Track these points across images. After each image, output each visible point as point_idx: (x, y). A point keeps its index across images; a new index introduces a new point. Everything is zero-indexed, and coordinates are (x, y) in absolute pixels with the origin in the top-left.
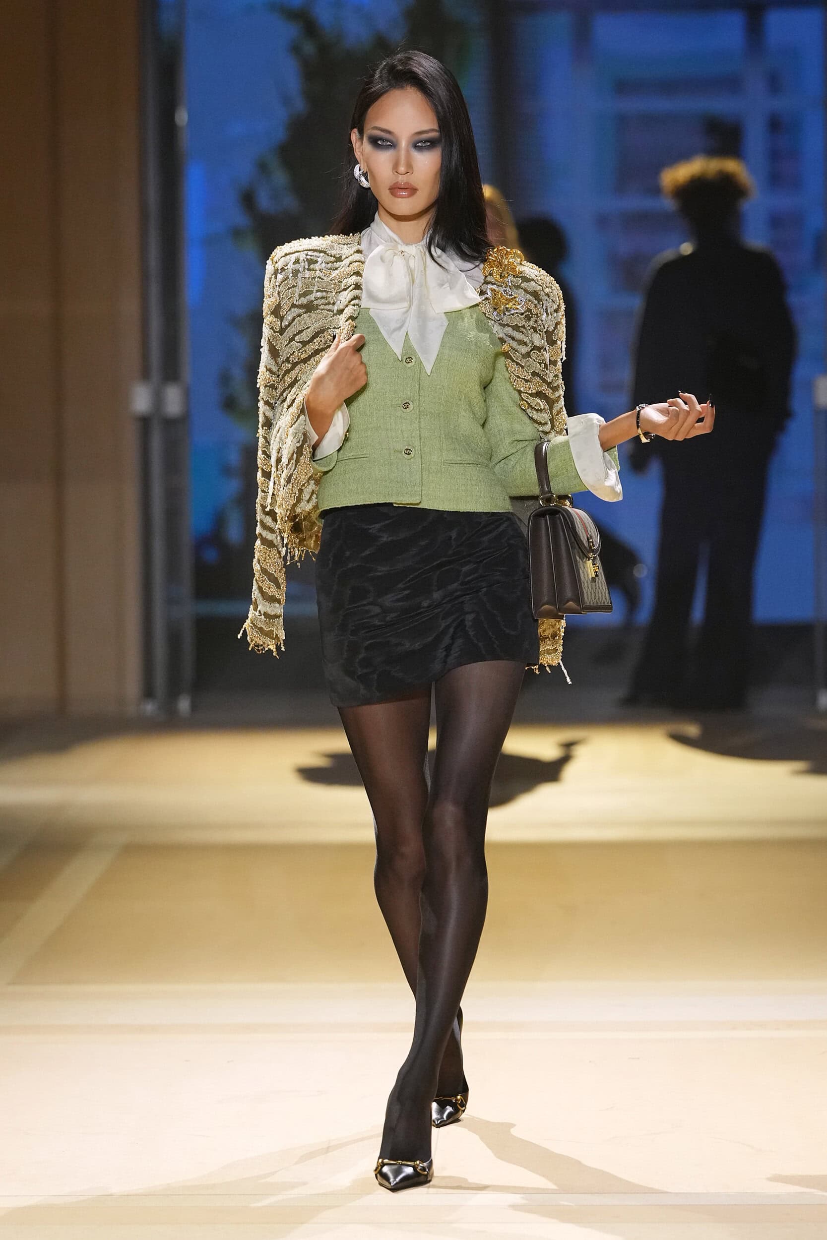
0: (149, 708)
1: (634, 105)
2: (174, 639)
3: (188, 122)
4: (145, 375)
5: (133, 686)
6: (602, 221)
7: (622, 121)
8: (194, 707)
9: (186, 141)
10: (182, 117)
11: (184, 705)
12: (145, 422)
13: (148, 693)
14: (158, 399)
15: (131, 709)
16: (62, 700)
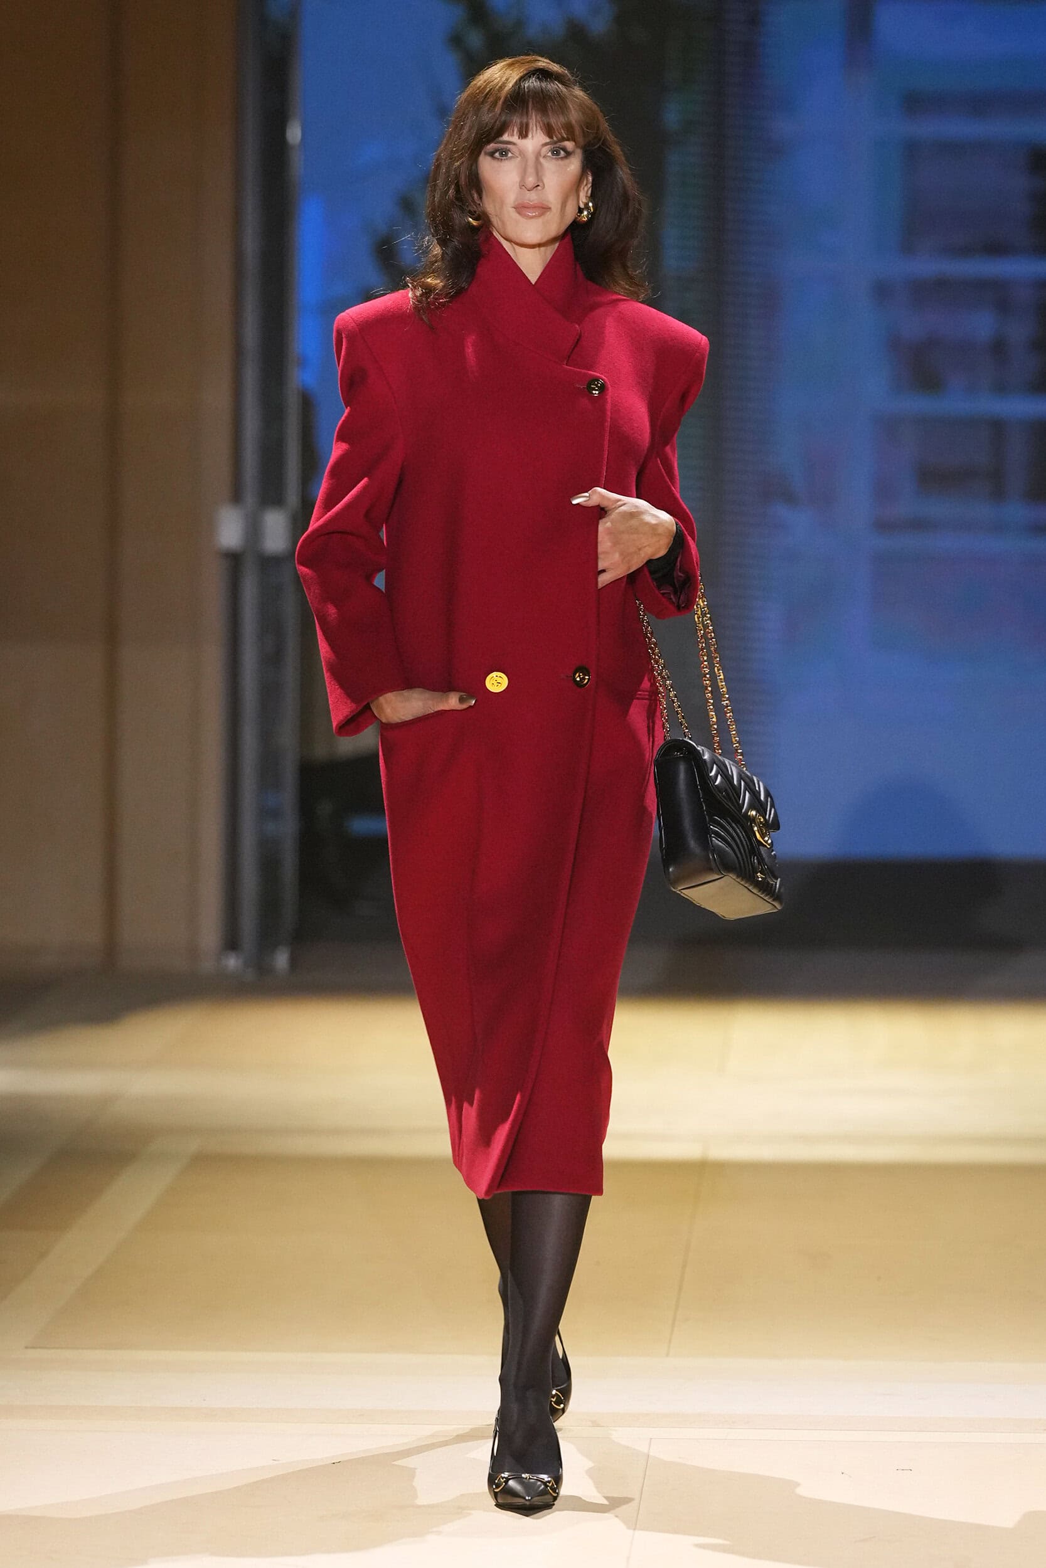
0: (232, 962)
1: (930, 128)
2: (269, 866)
3: (302, 140)
4: (236, 497)
5: (210, 934)
6: (882, 291)
7: (912, 150)
8: (294, 962)
9: (299, 166)
10: (294, 133)
11: (281, 960)
12: (234, 560)
13: (232, 943)
14: (254, 530)
15: (207, 965)
16: (111, 947)
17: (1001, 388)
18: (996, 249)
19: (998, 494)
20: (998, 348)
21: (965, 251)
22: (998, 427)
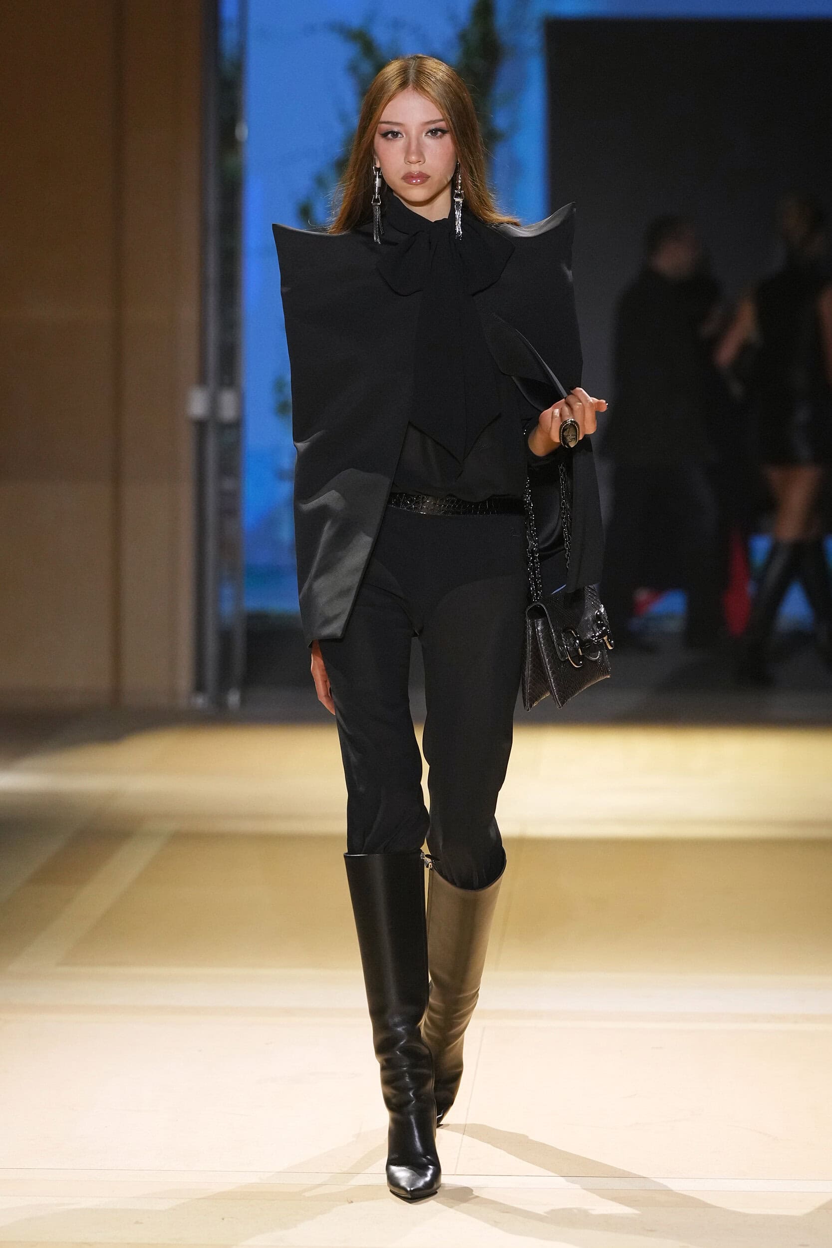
0: (200, 701)
2: (225, 637)
4: (202, 380)
5: (184, 679)
8: (243, 701)
10: (243, 132)
11: (234, 698)
12: (201, 426)
13: (199, 686)
14: (214, 404)
15: (183, 702)
16: (117, 692)
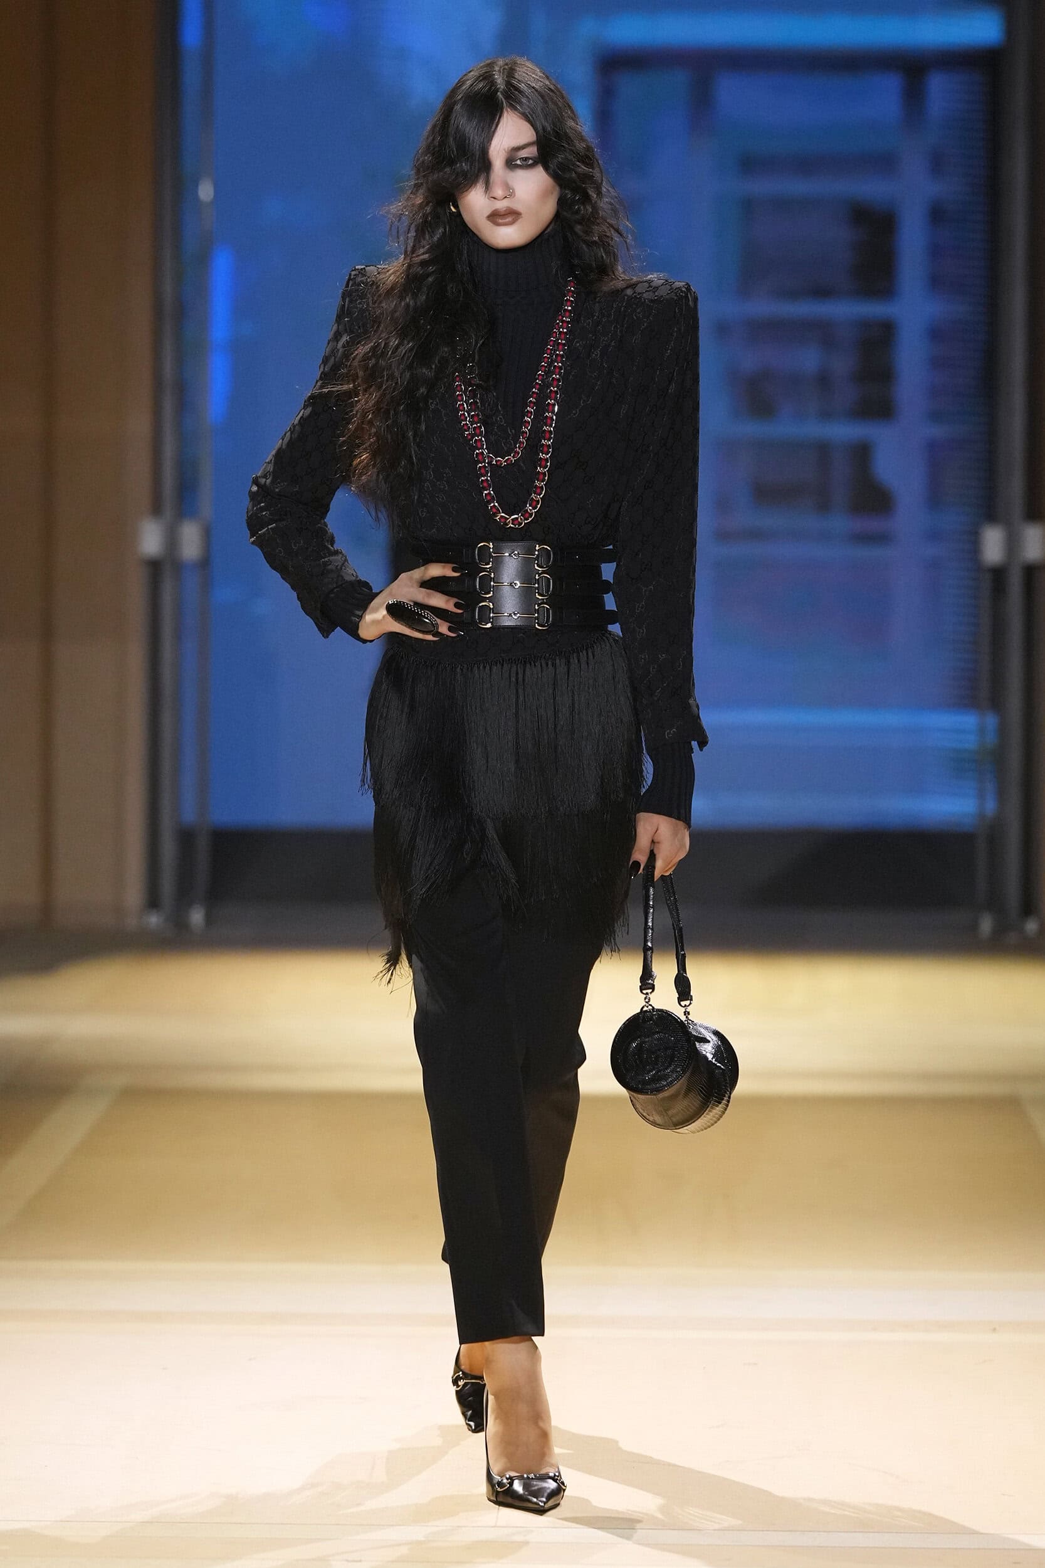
0: (154, 920)
1: (763, 186)
2: (186, 838)
3: (214, 197)
4: (156, 509)
5: (134, 894)
6: (722, 330)
7: (748, 206)
8: (209, 920)
9: (211, 220)
10: (207, 191)
11: (197, 917)
12: (154, 567)
13: (153, 902)
14: (172, 541)
15: (132, 922)
16: (47, 908)
17: (826, 415)
18: (822, 292)
19: (824, 506)
20: (824, 380)
21: (793, 295)
22: (823, 450)
